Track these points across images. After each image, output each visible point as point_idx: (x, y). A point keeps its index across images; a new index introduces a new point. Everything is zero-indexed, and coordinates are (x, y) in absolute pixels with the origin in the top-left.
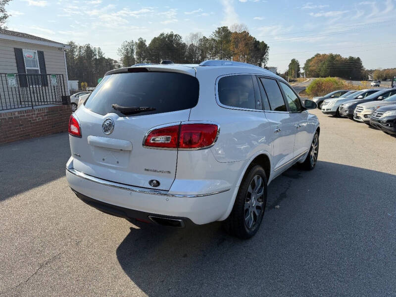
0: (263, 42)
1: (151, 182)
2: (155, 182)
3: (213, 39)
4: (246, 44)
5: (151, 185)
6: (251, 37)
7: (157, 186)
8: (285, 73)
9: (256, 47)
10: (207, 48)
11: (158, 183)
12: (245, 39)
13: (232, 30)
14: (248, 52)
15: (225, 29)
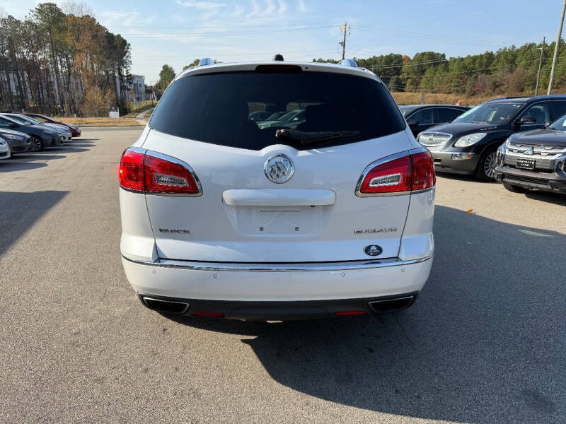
0: (119, 35)
1: (367, 250)
2: (374, 248)
3: (29, 22)
4: (95, 37)
5: (369, 254)
6: (99, 26)
7: (378, 254)
8: (157, 85)
9: (109, 42)
10: (19, 37)
11: (380, 249)
12: (91, 29)
13: (65, 11)
14: (98, 50)
15: (52, 8)
